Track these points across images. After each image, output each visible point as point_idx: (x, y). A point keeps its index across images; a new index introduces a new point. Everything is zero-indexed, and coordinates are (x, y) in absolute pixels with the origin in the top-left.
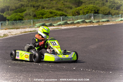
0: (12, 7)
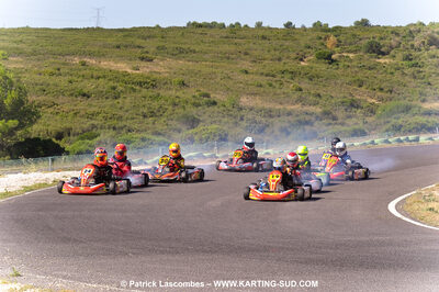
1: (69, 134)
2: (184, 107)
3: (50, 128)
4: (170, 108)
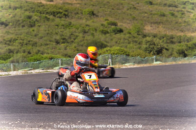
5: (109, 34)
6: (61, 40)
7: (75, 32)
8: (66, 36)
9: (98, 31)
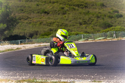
0: (41, 31)
1: (37, 35)
2: (103, 19)
3: (26, 31)
4: (96, 19)
5: (114, 18)
6: (83, 23)
7: (92, 17)
8: (86, 20)
9: (106, 16)
